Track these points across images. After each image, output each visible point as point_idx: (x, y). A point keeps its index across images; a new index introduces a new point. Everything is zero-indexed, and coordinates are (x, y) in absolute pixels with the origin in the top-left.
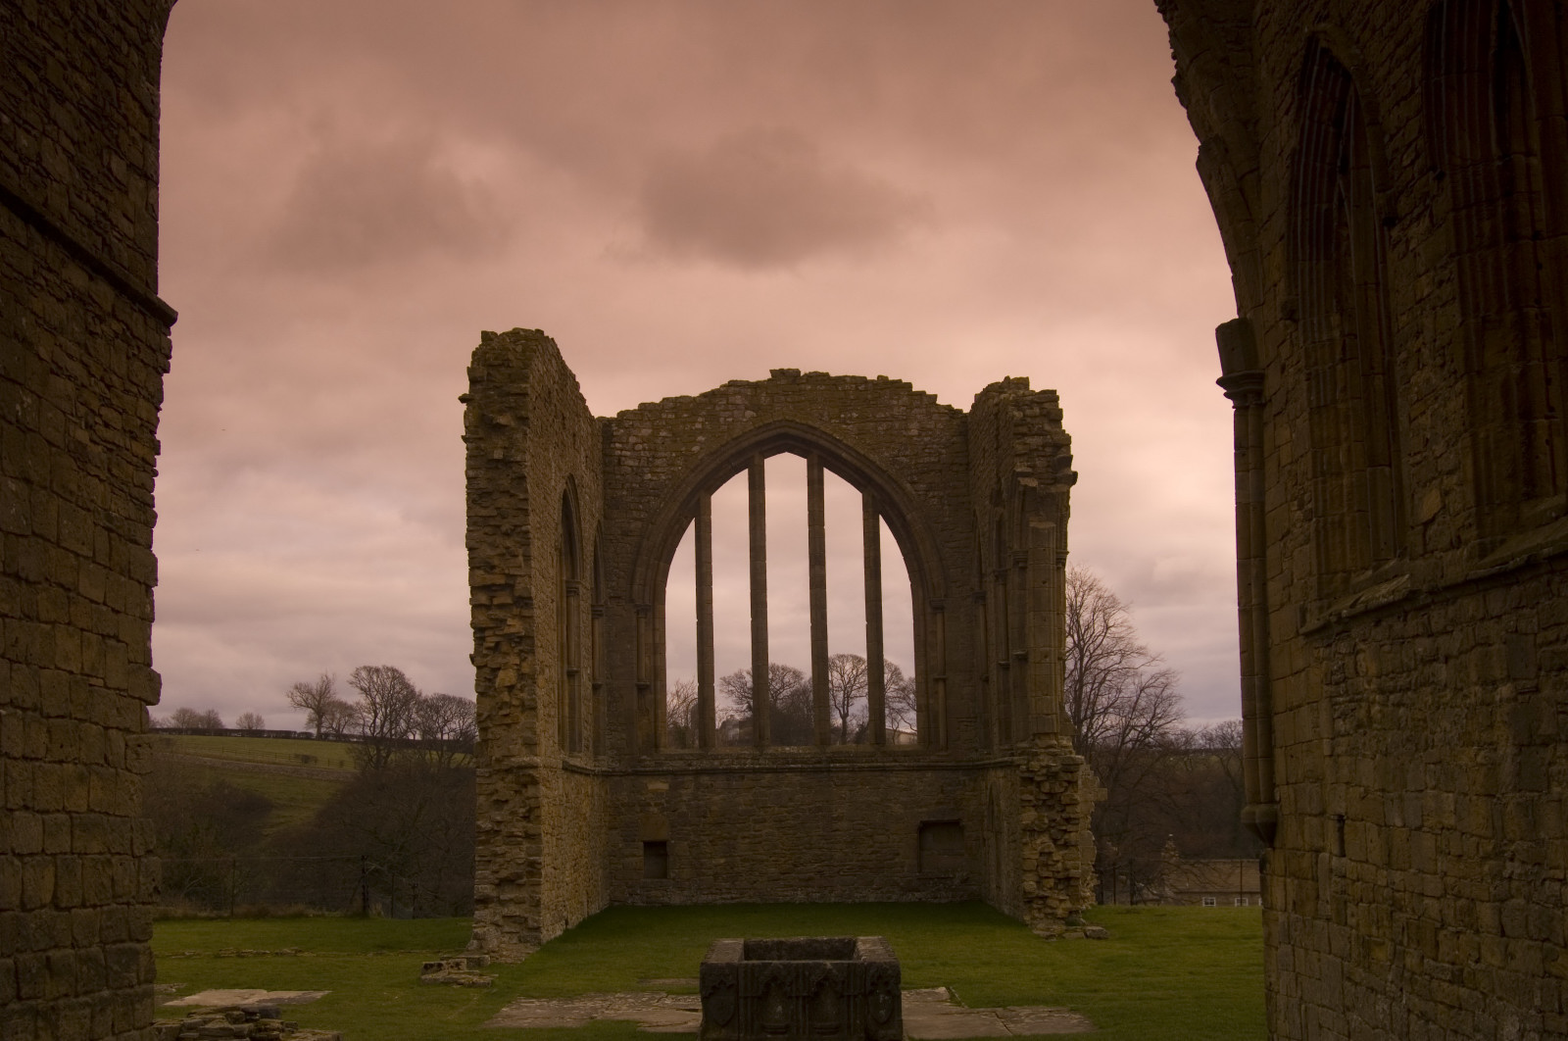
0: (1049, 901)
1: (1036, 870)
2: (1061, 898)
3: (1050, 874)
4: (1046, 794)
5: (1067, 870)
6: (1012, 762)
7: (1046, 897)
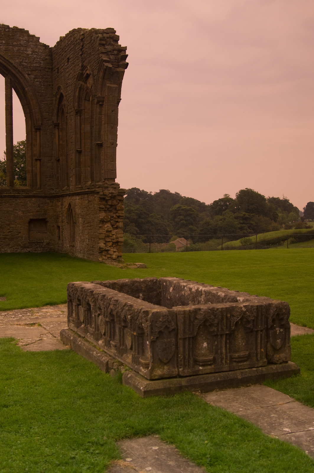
0: (109, 252)
1: (105, 239)
2: (115, 250)
3: (110, 240)
4: (109, 205)
5: (117, 238)
6: (95, 191)
7: (108, 250)
